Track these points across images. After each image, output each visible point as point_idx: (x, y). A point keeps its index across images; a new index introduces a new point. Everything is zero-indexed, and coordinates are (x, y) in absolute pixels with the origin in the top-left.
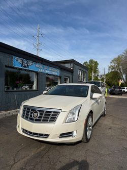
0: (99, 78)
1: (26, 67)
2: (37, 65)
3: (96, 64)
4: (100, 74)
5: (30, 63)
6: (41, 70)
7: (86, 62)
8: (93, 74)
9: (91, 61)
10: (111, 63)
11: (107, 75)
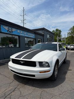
0: (62, 40)
1: (11, 32)
2: (18, 31)
3: (60, 31)
4: (62, 38)
5: (14, 30)
6: (22, 34)
7: (54, 31)
8: (58, 38)
9: (57, 30)
10: (69, 30)
11: (66, 38)
